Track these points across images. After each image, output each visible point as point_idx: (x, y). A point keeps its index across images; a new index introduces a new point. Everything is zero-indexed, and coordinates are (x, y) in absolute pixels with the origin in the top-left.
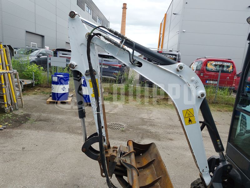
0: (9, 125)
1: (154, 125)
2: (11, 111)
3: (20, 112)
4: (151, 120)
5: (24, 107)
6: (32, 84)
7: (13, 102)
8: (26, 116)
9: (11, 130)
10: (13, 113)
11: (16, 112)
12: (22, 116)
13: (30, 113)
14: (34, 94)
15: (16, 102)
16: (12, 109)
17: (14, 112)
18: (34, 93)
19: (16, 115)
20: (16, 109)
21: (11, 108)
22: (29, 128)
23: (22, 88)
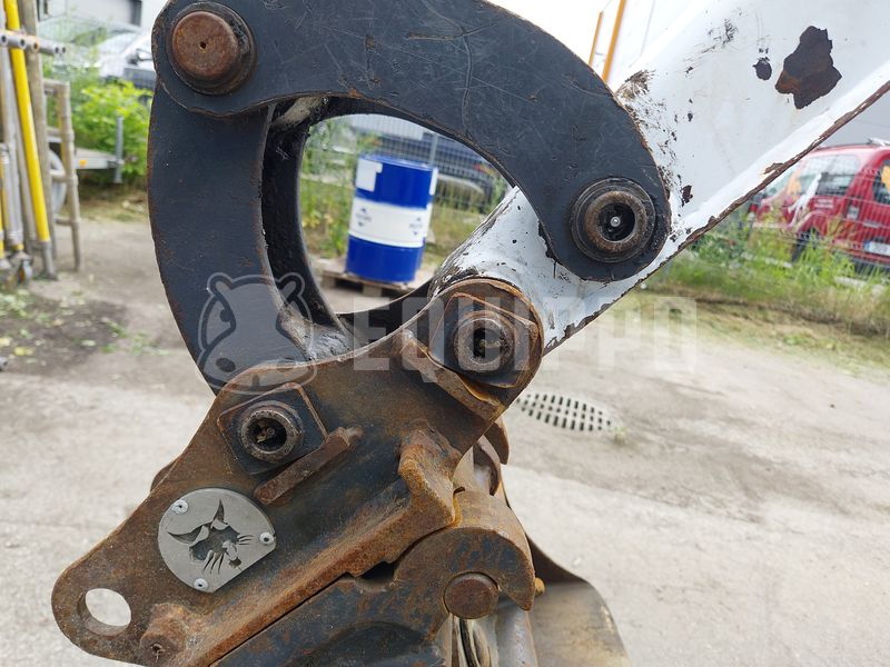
0: (20, 351)
2: (21, 279)
3: (66, 292)
4: (708, 392)
5: (82, 266)
6: (110, 171)
7: (33, 236)
8: (102, 313)
9: (32, 383)
10: (32, 295)
11: (47, 291)
12: (79, 314)
13: (118, 302)
15: (47, 238)
16: (28, 270)
17: (37, 287)
18: (118, 212)
19: (52, 307)
20: (44, 275)
21: (21, 269)
22: (133, 380)
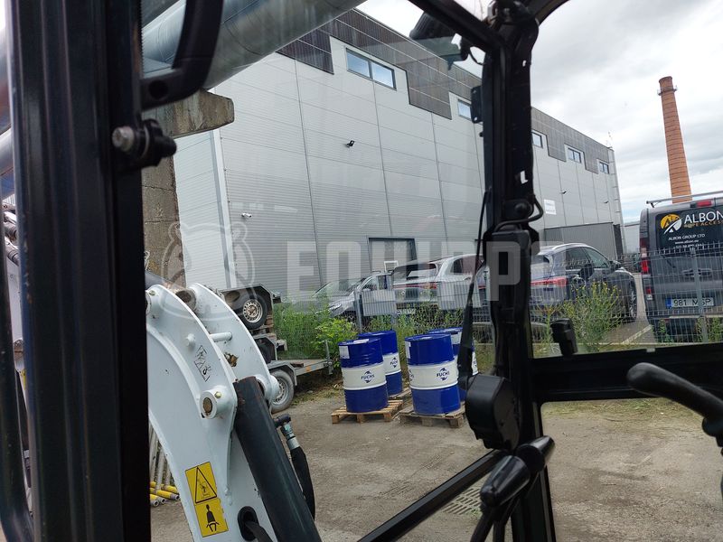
1: (626, 503)
4: (631, 477)
6: (326, 369)
14: (328, 396)
23: (294, 383)
